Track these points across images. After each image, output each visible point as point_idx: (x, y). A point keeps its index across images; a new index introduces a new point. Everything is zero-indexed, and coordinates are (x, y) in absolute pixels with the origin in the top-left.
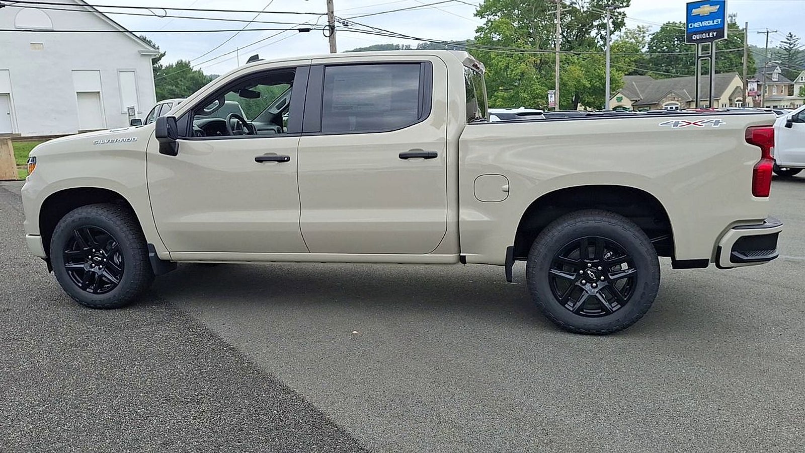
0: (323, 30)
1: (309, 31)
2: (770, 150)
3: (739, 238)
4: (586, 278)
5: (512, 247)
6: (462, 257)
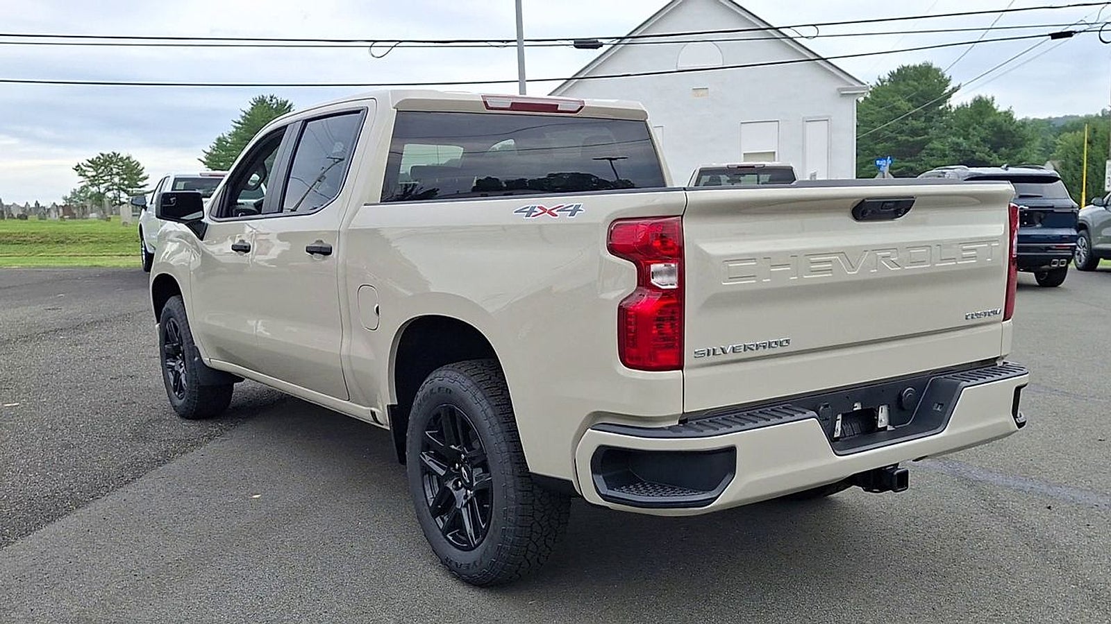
0: (1100, 31)
1: (1071, 36)
2: (652, 270)
3: (598, 448)
4: (461, 478)
5: (395, 405)
6: (373, 414)
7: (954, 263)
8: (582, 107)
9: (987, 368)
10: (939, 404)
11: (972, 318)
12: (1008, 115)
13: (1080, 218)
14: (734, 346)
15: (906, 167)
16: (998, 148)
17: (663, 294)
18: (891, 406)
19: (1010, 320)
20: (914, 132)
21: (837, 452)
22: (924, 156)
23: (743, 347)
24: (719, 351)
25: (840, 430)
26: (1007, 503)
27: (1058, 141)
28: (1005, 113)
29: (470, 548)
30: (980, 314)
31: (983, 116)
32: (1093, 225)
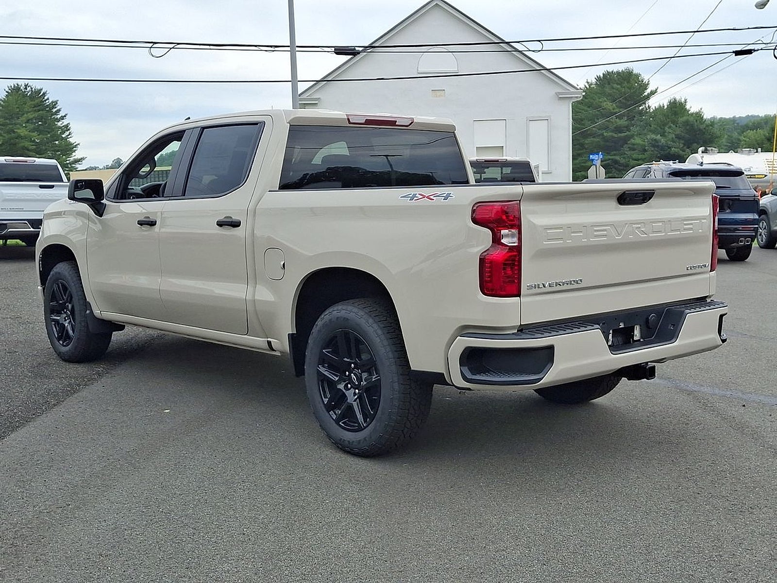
0: (774, 50)
1: (751, 53)
2: (502, 233)
3: (465, 349)
4: (351, 381)
5: (294, 334)
6: (269, 343)
7: (679, 233)
8: (412, 123)
9: (701, 302)
10: (672, 325)
11: (691, 269)
12: (698, 116)
13: (760, 205)
14: (550, 282)
15: (612, 159)
16: (691, 144)
17: (509, 249)
18: (642, 326)
19: (715, 271)
20: (618, 129)
21: (612, 352)
22: (627, 151)
23: (555, 284)
24: (541, 286)
25: (611, 340)
26: (715, 403)
27: (742, 138)
28: (697, 113)
29: (360, 429)
30: (696, 267)
31: (677, 116)
32: (771, 211)
